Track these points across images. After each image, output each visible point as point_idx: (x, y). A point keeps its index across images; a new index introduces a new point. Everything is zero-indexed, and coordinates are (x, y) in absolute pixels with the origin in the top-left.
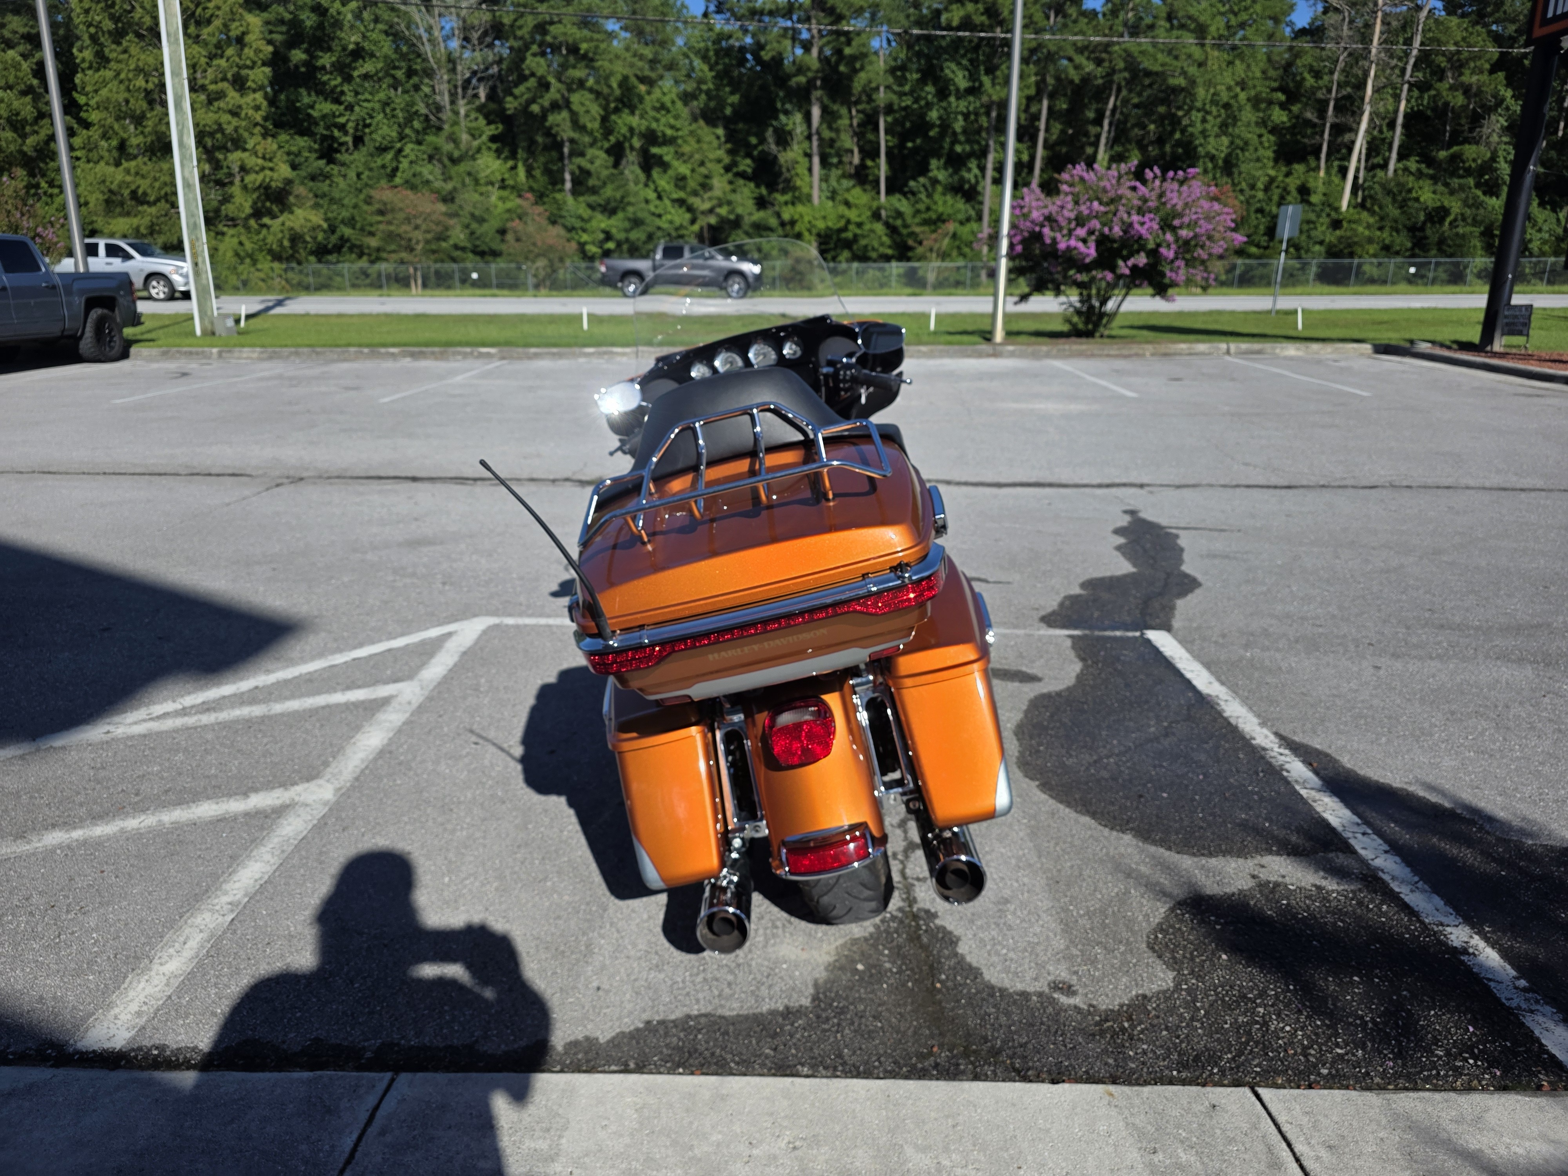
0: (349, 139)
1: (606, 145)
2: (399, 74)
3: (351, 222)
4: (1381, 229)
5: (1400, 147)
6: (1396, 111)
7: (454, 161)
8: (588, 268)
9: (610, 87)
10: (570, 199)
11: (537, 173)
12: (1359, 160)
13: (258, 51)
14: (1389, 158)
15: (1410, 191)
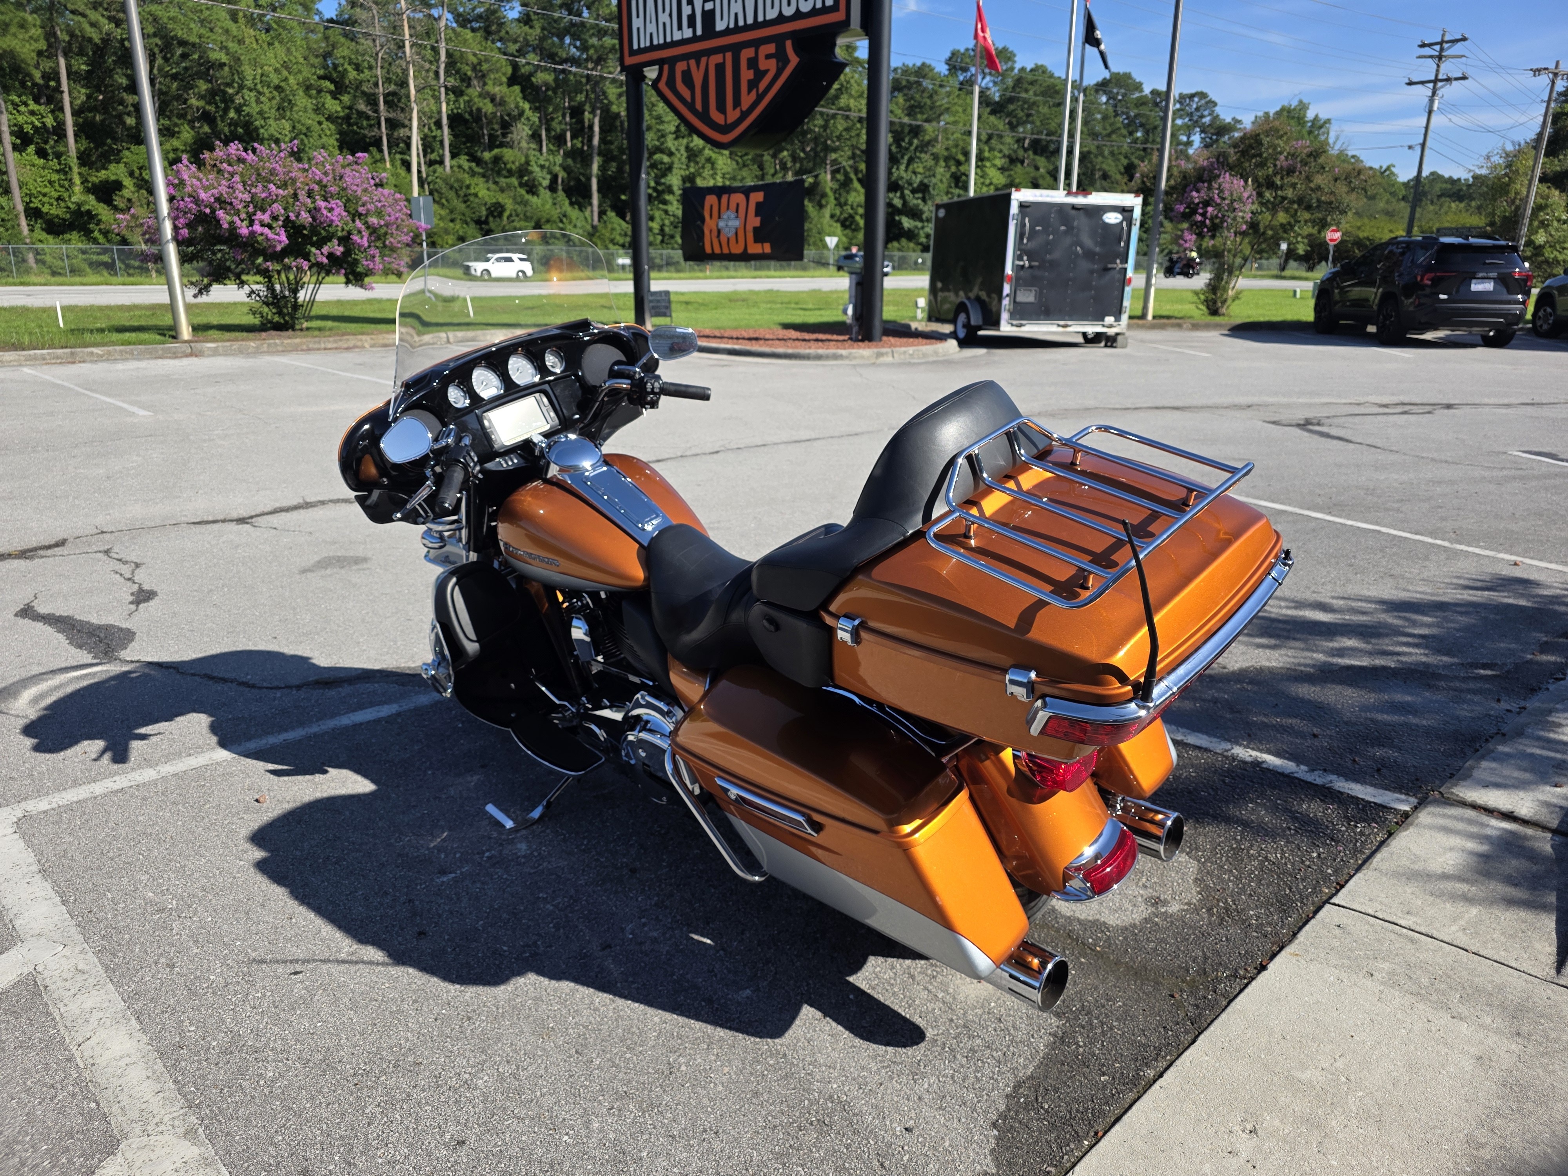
4: (452, 221)
5: (450, 145)
6: (440, 112)
12: (418, 155)
14: (443, 155)
15: (468, 187)
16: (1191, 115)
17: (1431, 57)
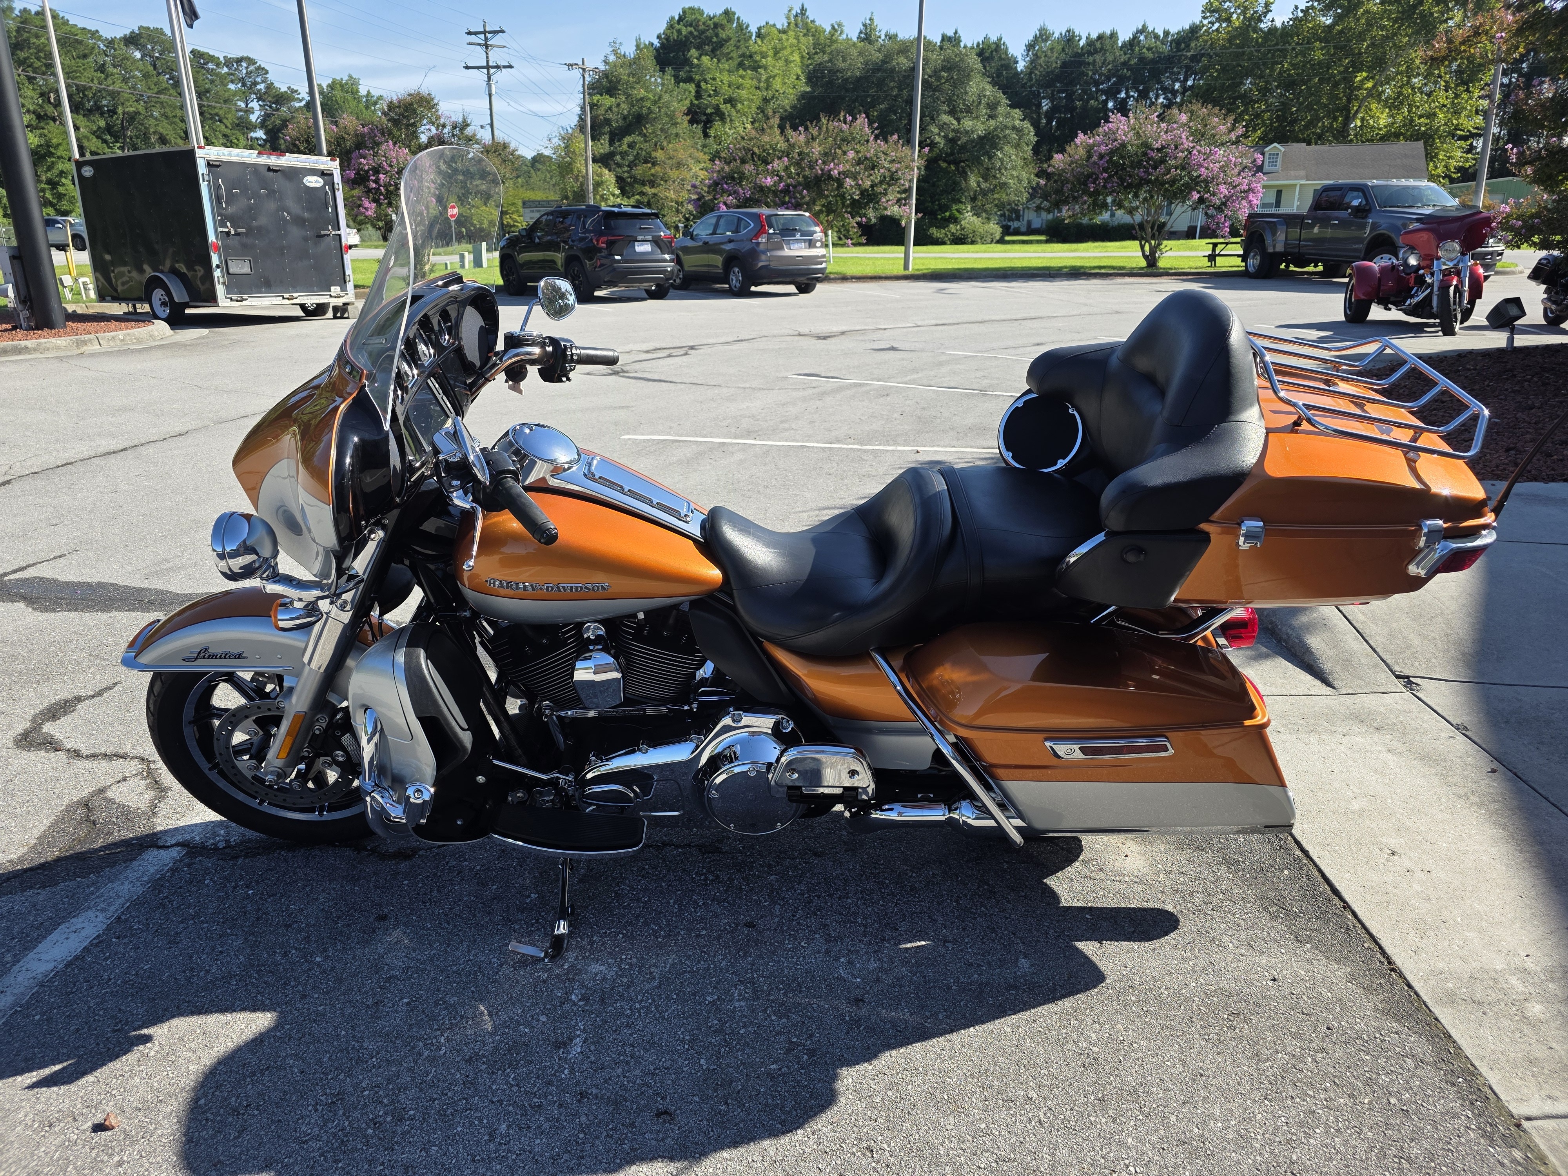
16: (242, 81)
17: (479, 44)
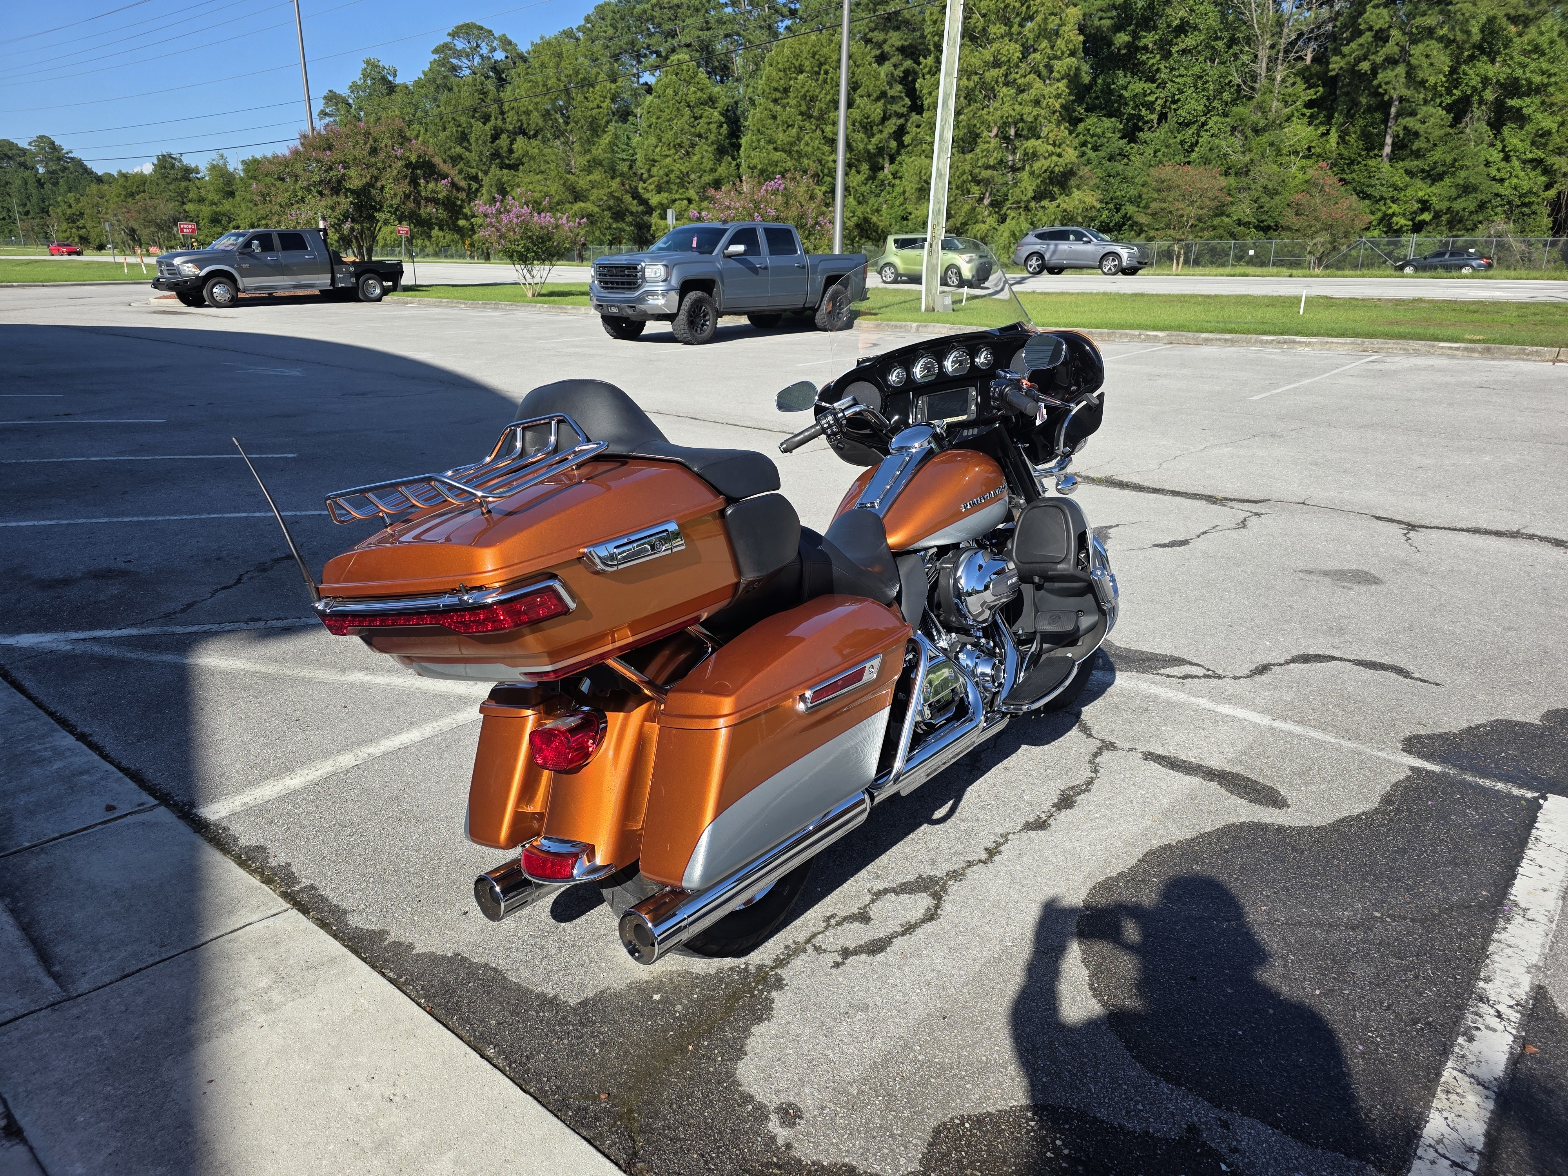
0: (1154, 117)
1: (1448, 100)
2: (1220, 45)
3: (1136, 201)
7: (1257, 131)
8: (1389, 243)
9: (1468, 33)
10: (1386, 165)
11: (1352, 139)
13: (1068, 42)
